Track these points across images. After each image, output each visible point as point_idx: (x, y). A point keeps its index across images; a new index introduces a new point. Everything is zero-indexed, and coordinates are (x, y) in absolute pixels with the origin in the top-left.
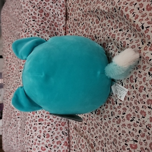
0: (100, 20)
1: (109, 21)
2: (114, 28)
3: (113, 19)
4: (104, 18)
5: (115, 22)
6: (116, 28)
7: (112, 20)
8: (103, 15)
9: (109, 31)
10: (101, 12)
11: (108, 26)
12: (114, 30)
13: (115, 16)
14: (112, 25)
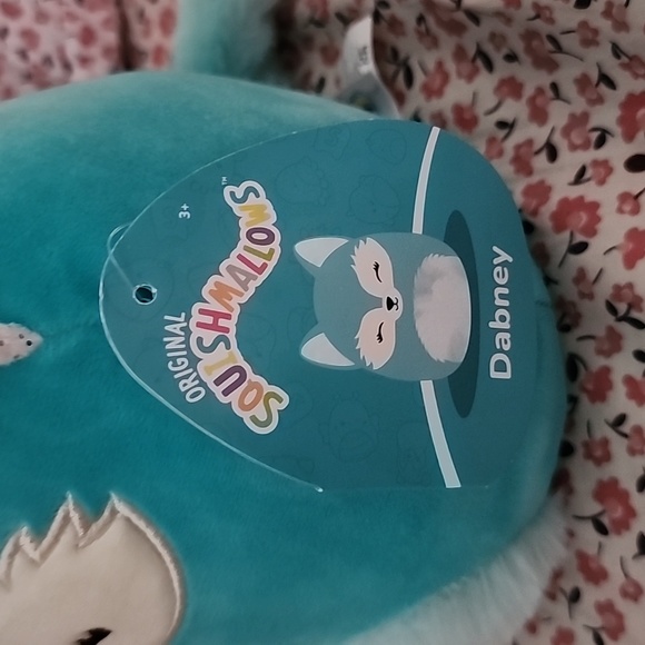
0: (419, 78)
1: (511, 87)
2: (573, 147)
3: (552, 66)
4: (451, 66)
5: (569, 89)
6: (585, 146)
7: (533, 79)
8: (448, 43)
9: (522, 164)
10: (421, 19)
11: (502, 124)
12: (570, 161)
13: (569, 42)
14: (539, 115)
